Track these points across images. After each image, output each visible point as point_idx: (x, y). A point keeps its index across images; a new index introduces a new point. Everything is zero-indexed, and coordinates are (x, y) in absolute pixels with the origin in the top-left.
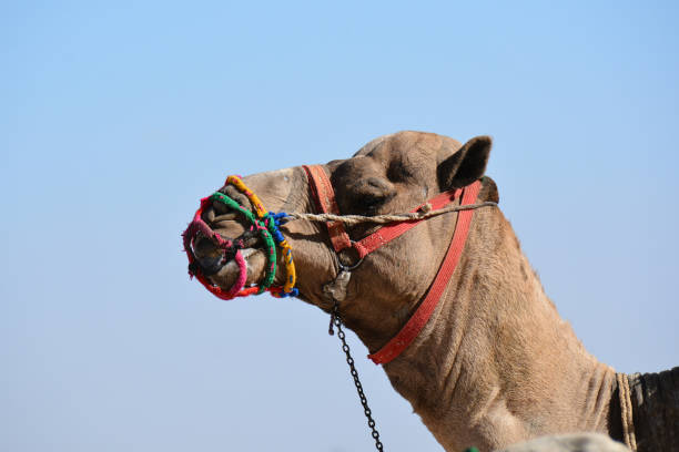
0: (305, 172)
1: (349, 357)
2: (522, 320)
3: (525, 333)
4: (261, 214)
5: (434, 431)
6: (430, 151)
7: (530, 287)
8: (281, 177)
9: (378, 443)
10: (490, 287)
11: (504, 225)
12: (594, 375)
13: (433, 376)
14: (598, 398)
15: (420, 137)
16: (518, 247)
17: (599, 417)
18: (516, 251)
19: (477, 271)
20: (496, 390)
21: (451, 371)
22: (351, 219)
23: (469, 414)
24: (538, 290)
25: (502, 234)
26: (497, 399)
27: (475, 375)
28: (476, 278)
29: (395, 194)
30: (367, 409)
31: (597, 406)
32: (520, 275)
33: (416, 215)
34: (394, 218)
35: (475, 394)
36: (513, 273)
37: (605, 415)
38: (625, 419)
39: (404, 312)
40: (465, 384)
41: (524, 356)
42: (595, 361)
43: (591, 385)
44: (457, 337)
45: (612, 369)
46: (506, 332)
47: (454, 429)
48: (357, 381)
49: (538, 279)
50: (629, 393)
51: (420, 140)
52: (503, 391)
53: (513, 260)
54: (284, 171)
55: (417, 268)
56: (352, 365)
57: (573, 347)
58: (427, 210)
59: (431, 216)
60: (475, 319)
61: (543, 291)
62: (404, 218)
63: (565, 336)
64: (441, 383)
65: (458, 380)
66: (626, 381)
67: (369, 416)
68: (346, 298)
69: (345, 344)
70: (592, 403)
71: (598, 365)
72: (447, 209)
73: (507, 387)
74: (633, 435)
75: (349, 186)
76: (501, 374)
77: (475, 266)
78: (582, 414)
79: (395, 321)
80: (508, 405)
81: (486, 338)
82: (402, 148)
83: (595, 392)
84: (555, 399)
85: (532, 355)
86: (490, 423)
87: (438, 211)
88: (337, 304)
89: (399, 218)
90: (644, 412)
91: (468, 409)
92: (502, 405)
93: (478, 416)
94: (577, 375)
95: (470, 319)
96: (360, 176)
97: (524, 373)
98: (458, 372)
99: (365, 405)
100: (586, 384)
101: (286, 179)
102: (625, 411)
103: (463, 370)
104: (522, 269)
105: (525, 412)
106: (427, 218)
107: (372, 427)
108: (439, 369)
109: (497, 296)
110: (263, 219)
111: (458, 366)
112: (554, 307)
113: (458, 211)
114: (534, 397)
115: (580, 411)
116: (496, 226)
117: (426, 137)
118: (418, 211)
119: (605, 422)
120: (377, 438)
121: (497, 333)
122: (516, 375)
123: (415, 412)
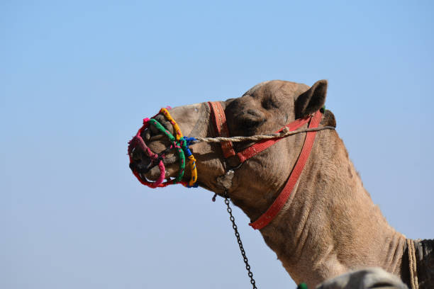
0: (209, 106)
1: (234, 225)
2: (349, 203)
3: (350, 212)
4: (178, 138)
5: (290, 272)
6: (290, 93)
7: (354, 182)
8: (193, 109)
9: (252, 280)
10: (328, 182)
11: (338, 142)
12: (393, 239)
13: (290, 236)
14: (395, 254)
15: (283, 84)
16: (347, 156)
17: (395, 267)
18: (346, 158)
19: (320, 171)
20: (331, 247)
21: (302, 233)
22: (237, 139)
23: (313, 262)
24: (359, 184)
25: (336, 148)
26: (331, 253)
27: (317, 237)
28: (319, 176)
29: (266, 120)
30: (245, 258)
31: (394, 259)
32: (347, 174)
33: (279, 134)
34: (264, 137)
35: (316, 250)
36: (344, 173)
37: (399, 265)
38: (411, 267)
39: (271, 195)
40: (311, 243)
41: (349, 227)
42: (394, 230)
43: (391, 246)
44: (306, 213)
45: (405, 237)
46: (338, 211)
47: (302, 271)
48: (239, 240)
49: (360, 177)
50: (414, 252)
51: (283, 86)
52: (335, 248)
53: (343, 164)
54: (195, 105)
55: (278, 168)
56: (236, 229)
57: (380, 221)
58: (286, 132)
59: (289, 135)
60: (318, 202)
61: (362, 184)
62: (271, 137)
63: (376, 215)
64: (295, 241)
65: (306, 240)
66: (413, 243)
67: (246, 262)
68: (232, 186)
69: (232, 216)
70: (391, 258)
71: (395, 233)
72: (299, 130)
73: (338, 245)
74: (417, 278)
75: (236, 115)
76: (334, 237)
77: (318, 167)
78: (385, 264)
79: (265, 201)
80: (338, 257)
81: (325, 214)
82: (271, 90)
83: (393, 250)
84: (368, 255)
85: (354, 226)
86: (326, 268)
87: (294, 132)
88: (227, 190)
89: (267, 137)
90: (423, 264)
91: (313, 259)
92: (334, 257)
93: (319, 263)
94: (382, 239)
95: (314, 202)
96: (243, 108)
97: (349, 237)
98: (307, 234)
99: (244, 255)
100: (388, 246)
101: (196, 110)
102: (412, 263)
103: (310, 233)
104: (349, 170)
105: (348, 262)
106: (286, 136)
107: (249, 269)
108: (294, 233)
109: (333, 188)
110: (180, 141)
111: (306, 231)
112: (369, 195)
113: (306, 132)
114: (355, 253)
115: (383, 262)
116: (333, 142)
117: (288, 84)
118: (280, 132)
119: (399, 270)
120: (251, 277)
121: (332, 211)
122: (344, 238)
123: (278, 259)
